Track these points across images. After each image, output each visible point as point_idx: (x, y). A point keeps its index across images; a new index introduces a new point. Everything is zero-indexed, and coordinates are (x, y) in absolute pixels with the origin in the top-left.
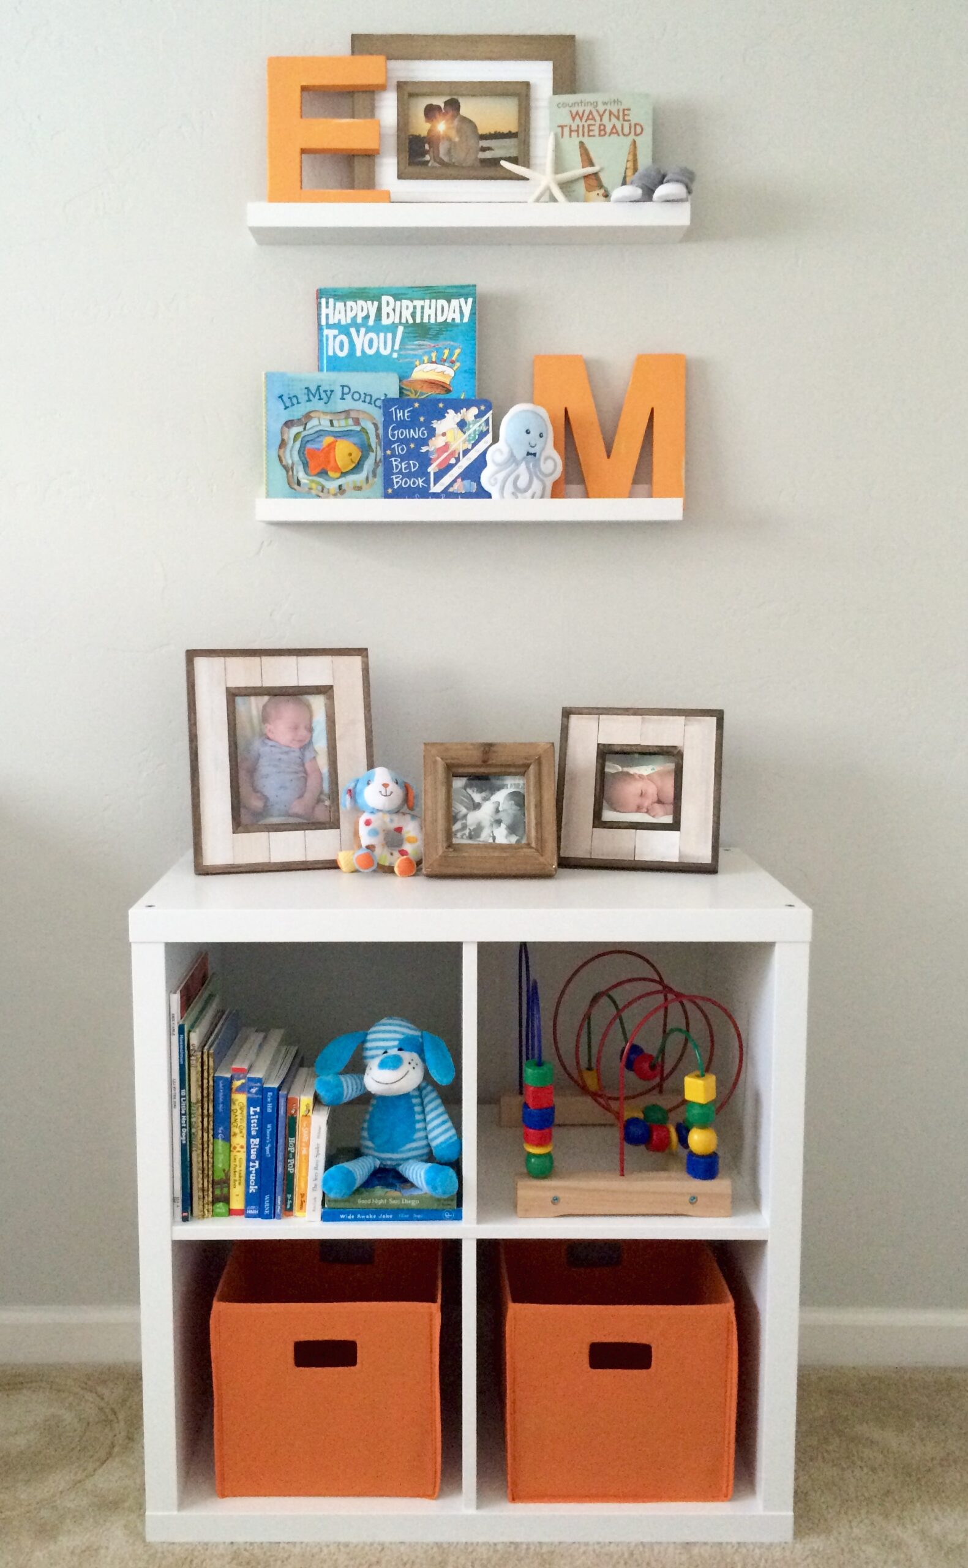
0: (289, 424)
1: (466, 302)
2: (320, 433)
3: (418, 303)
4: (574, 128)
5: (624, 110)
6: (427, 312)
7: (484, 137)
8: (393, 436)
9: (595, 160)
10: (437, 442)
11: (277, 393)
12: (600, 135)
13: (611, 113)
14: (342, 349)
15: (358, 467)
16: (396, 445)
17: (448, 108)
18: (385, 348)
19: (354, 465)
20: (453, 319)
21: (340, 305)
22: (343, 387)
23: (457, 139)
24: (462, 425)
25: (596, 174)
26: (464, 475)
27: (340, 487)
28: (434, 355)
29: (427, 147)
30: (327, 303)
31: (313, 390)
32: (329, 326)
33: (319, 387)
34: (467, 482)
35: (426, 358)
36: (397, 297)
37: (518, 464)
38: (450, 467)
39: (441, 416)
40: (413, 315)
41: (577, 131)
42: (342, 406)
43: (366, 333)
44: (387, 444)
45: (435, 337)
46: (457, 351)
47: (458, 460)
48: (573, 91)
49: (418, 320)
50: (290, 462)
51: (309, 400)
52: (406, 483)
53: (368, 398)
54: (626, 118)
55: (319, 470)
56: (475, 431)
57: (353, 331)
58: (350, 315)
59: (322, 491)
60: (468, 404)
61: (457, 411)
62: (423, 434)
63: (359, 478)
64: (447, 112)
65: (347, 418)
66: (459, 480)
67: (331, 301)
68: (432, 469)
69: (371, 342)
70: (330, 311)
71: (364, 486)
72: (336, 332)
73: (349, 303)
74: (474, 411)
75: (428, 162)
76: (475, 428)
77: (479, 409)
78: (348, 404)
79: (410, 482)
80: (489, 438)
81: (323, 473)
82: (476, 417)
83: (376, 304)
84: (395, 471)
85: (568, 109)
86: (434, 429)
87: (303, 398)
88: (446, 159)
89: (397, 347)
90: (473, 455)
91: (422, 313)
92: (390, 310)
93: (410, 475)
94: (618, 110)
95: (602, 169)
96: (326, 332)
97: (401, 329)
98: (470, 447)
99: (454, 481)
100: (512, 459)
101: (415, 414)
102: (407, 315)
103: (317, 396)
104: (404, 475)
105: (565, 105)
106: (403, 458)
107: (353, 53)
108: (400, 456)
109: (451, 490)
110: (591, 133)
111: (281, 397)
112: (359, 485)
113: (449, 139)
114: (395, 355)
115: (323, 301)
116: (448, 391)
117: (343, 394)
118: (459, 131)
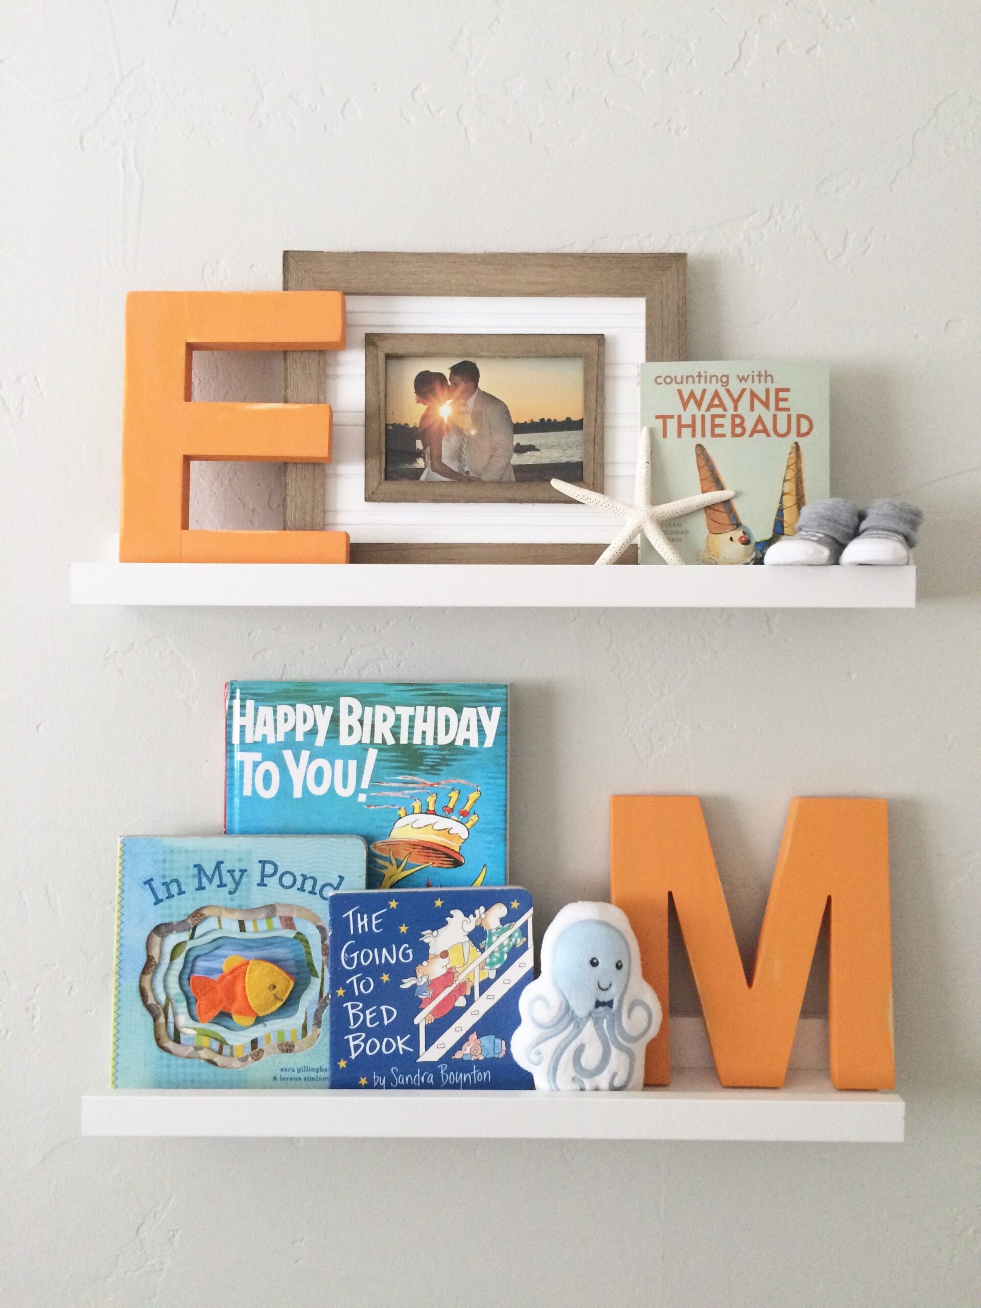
1: (490, 714)
2: (219, 943)
3: (405, 712)
4: (687, 420)
5: (778, 391)
6: (419, 726)
7: (520, 428)
8: (350, 962)
9: (724, 476)
10: (434, 969)
11: (142, 875)
12: (734, 435)
13: (753, 395)
14: (267, 785)
15: (290, 1004)
16: (354, 978)
17: (458, 378)
18: (345, 786)
19: (279, 1004)
20: (467, 741)
21: (266, 711)
22: (263, 863)
23: (473, 432)
24: (478, 937)
25: (727, 503)
27: (254, 1043)
28: (431, 800)
29: (419, 445)
30: (243, 707)
31: (209, 868)
32: (245, 747)
33: (219, 864)
35: (417, 805)
36: (367, 700)
38: (458, 1013)
39: (438, 922)
40: (396, 734)
41: (693, 426)
42: (258, 897)
43: (311, 759)
44: (339, 977)
45: (434, 769)
46: (474, 796)
47: (470, 1000)
48: (684, 354)
49: (404, 740)
50: (162, 998)
51: (201, 888)
52: (373, 1047)
53: (309, 885)
54: (782, 405)
56: (501, 946)
57: (288, 755)
58: (284, 728)
59: (220, 1052)
60: (487, 899)
61: (468, 912)
62: (406, 956)
63: (291, 1024)
64: (455, 385)
65: (269, 917)
67: (250, 704)
68: (422, 1020)
69: (319, 773)
70: (248, 720)
71: (299, 1043)
72: (258, 756)
73: (282, 709)
74: (500, 910)
75: (421, 470)
76: (501, 941)
77: (508, 906)
78: (273, 893)
79: (381, 1046)
80: (527, 960)
82: (503, 921)
83: (329, 710)
84: (352, 1027)
85: (674, 387)
86: (426, 946)
87: (190, 885)
88: (454, 466)
89: (365, 784)
90: (498, 990)
91: (411, 727)
92: (354, 721)
93: (380, 1032)
94: (767, 391)
95: (737, 495)
96: (238, 756)
97: (373, 754)
98: (492, 975)
99: (464, 1039)
100: (567, 1014)
101: (389, 922)
102: (384, 730)
103: (216, 880)
104: (370, 1033)
105: (669, 380)
106: (368, 1001)
107: (286, 288)
108: (361, 997)
110: (718, 431)
111: (149, 882)
112: (288, 1038)
113: (460, 432)
114: (362, 798)
115: (237, 703)
116: (457, 863)
117: (263, 876)
118: (477, 418)
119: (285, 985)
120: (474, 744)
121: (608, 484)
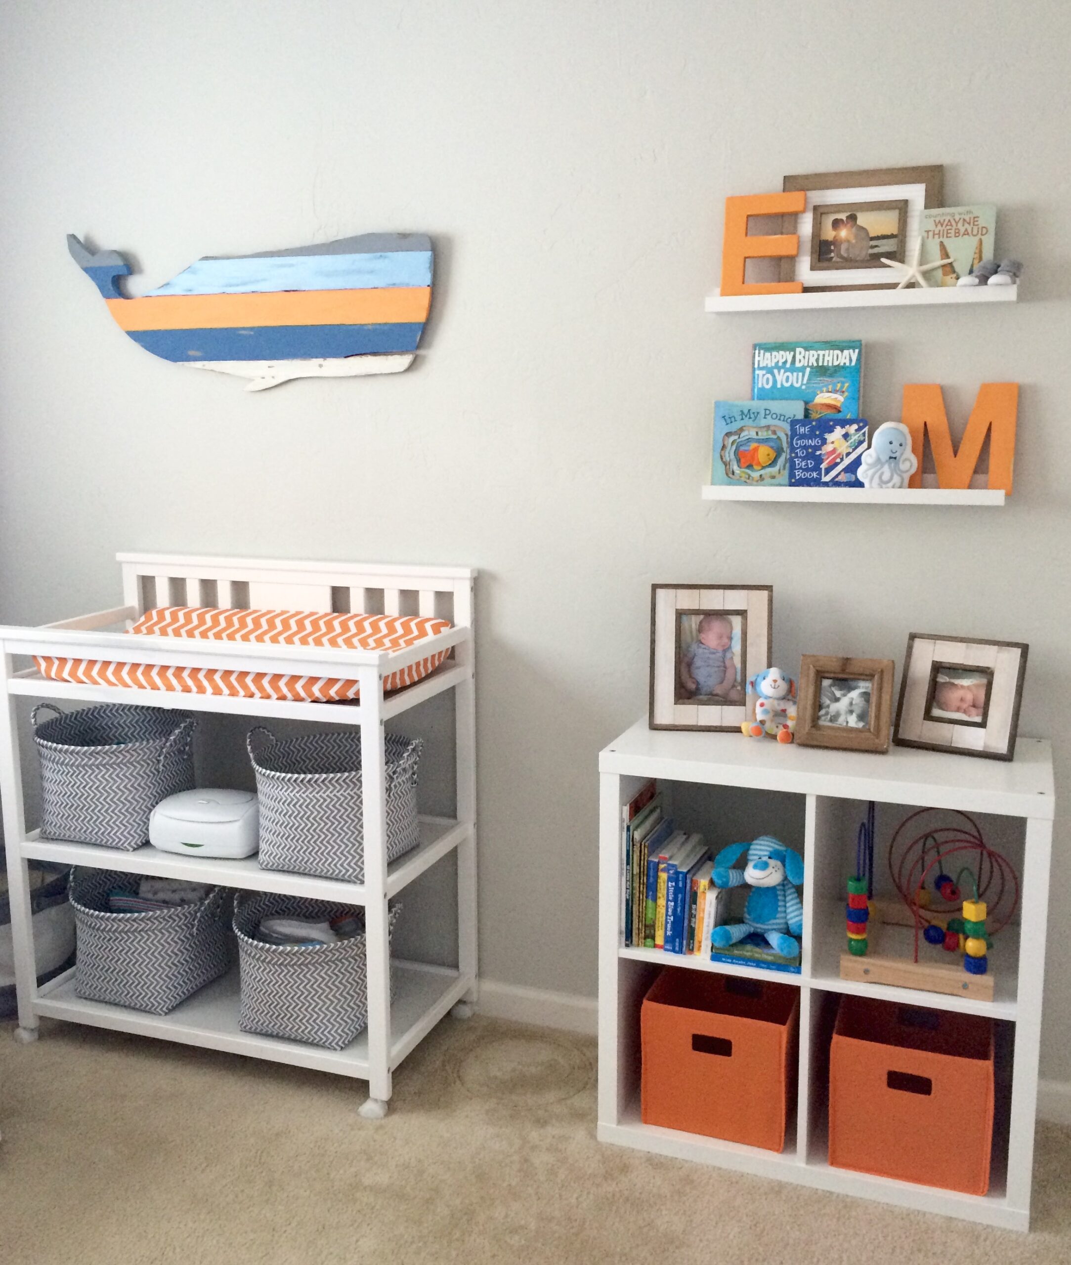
0: (728, 434)
1: (854, 352)
2: (749, 440)
3: (821, 353)
4: (937, 232)
5: (974, 218)
6: (826, 358)
7: (872, 239)
8: (797, 444)
9: (951, 254)
10: (828, 448)
11: (721, 414)
12: (956, 237)
13: (964, 220)
14: (768, 383)
15: (773, 463)
16: (798, 450)
17: (849, 221)
18: (797, 382)
19: (770, 462)
20: (845, 363)
21: (768, 355)
22: (766, 410)
23: (854, 241)
24: (846, 436)
25: (951, 264)
26: (847, 470)
27: (761, 476)
28: (830, 387)
29: (832, 248)
30: (759, 353)
31: (746, 412)
32: (760, 368)
33: (749, 410)
34: (848, 475)
35: (825, 389)
36: (807, 349)
37: (882, 465)
38: (837, 464)
39: (831, 430)
40: (817, 360)
41: (939, 234)
42: (764, 422)
43: (785, 372)
44: (792, 449)
45: (831, 376)
46: (846, 385)
47: (842, 460)
49: (820, 364)
50: (728, 460)
51: (743, 419)
52: (805, 475)
53: (782, 418)
54: (976, 223)
55: (747, 464)
56: (855, 440)
57: (776, 371)
58: (775, 361)
59: (749, 479)
60: (850, 422)
61: (843, 427)
62: (818, 443)
63: (773, 470)
64: (847, 222)
65: (767, 431)
66: (843, 473)
67: (762, 352)
68: (823, 466)
69: (788, 378)
70: (761, 358)
71: (777, 475)
72: (764, 372)
73: (774, 353)
74: (855, 427)
75: (832, 258)
76: (855, 438)
77: (858, 425)
78: (769, 421)
79: (807, 475)
80: (865, 445)
81: (750, 467)
82: (856, 430)
83: (792, 353)
84: (797, 467)
85: (932, 219)
86: (826, 439)
87: (738, 418)
88: (845, 255)
89: (805, 382)
90: (853, 456)
91: (823, 359)
92: (801, 357)
93: (807, 470)
94: (970, 218)
95: (955, 261)
96: (757, 372)
97: (808, 370)
98: (851, 450)
99: (839, 474)
100: (878, 460)
101: (812, 430)
102: (813, 361)
103: (748, 416)
104: (804, 470)
105: (930, 216)
106: (803, 459)
107: (784, 190)
108: (801, 457)
109: (837, 480)
110: (949, 235)
111: (724, 417)
112: (773, 474)
113: (848, 241)
114: (804, 387)
115: (757, 352)
116: (839, 411)
117: (765, 415)
118: (856, 236)
119: (773, 455)
120: (848, 364)
121: (907, 259)
